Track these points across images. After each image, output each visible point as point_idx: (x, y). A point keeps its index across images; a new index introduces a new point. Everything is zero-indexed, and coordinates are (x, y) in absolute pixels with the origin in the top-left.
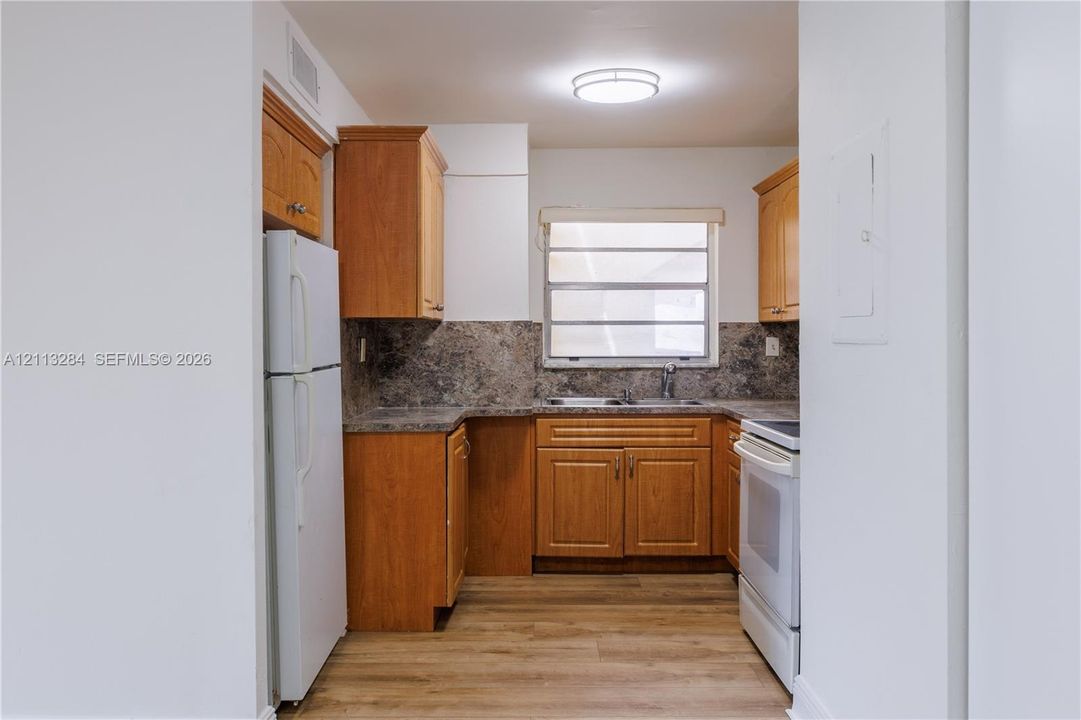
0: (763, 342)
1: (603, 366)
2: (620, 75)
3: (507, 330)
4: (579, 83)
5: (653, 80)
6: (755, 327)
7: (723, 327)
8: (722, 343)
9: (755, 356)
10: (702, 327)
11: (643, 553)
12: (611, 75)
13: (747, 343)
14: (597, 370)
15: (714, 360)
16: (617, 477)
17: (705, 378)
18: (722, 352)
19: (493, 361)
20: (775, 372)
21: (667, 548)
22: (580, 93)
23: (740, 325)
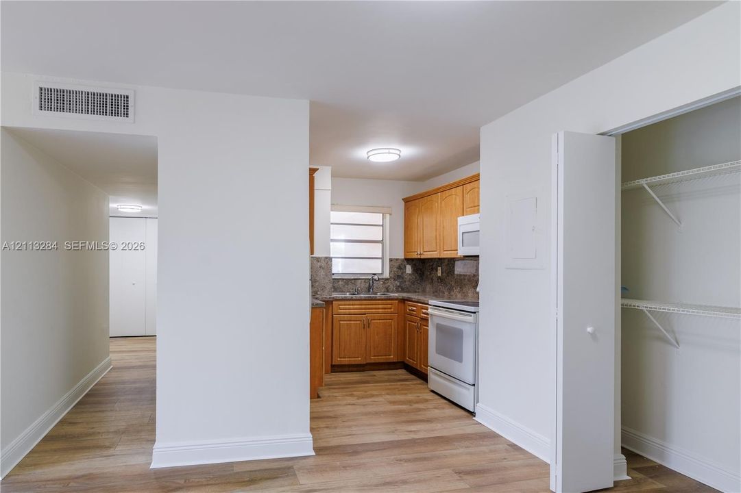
0: (405, 267)
1: (346, 278)
2: (391, 151)
3: (322, 261)
4: (369, 154)
5: (398, 153)
6: (402, 260)
7: (391, 260)
8: (390, 267)
9: (402, 273)
10: (381, 260)
11: (373, 361)
12: (387, 151)
13: (399, 268)
14: (343, 279)
15: (387, 275)
16: (364, 328)
17: (384, 283)
18: (390, 272)
19: (317, 275)
20: (409, 281)
21: (381, 359)
22: (370, 158)
23: (397, 259)
